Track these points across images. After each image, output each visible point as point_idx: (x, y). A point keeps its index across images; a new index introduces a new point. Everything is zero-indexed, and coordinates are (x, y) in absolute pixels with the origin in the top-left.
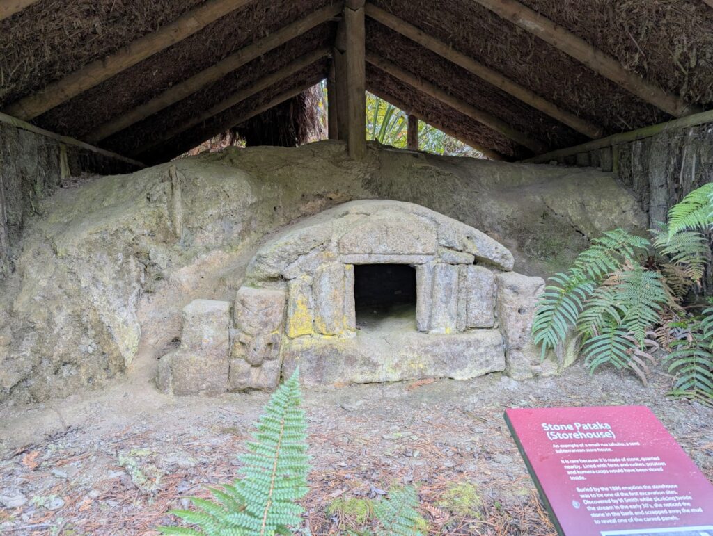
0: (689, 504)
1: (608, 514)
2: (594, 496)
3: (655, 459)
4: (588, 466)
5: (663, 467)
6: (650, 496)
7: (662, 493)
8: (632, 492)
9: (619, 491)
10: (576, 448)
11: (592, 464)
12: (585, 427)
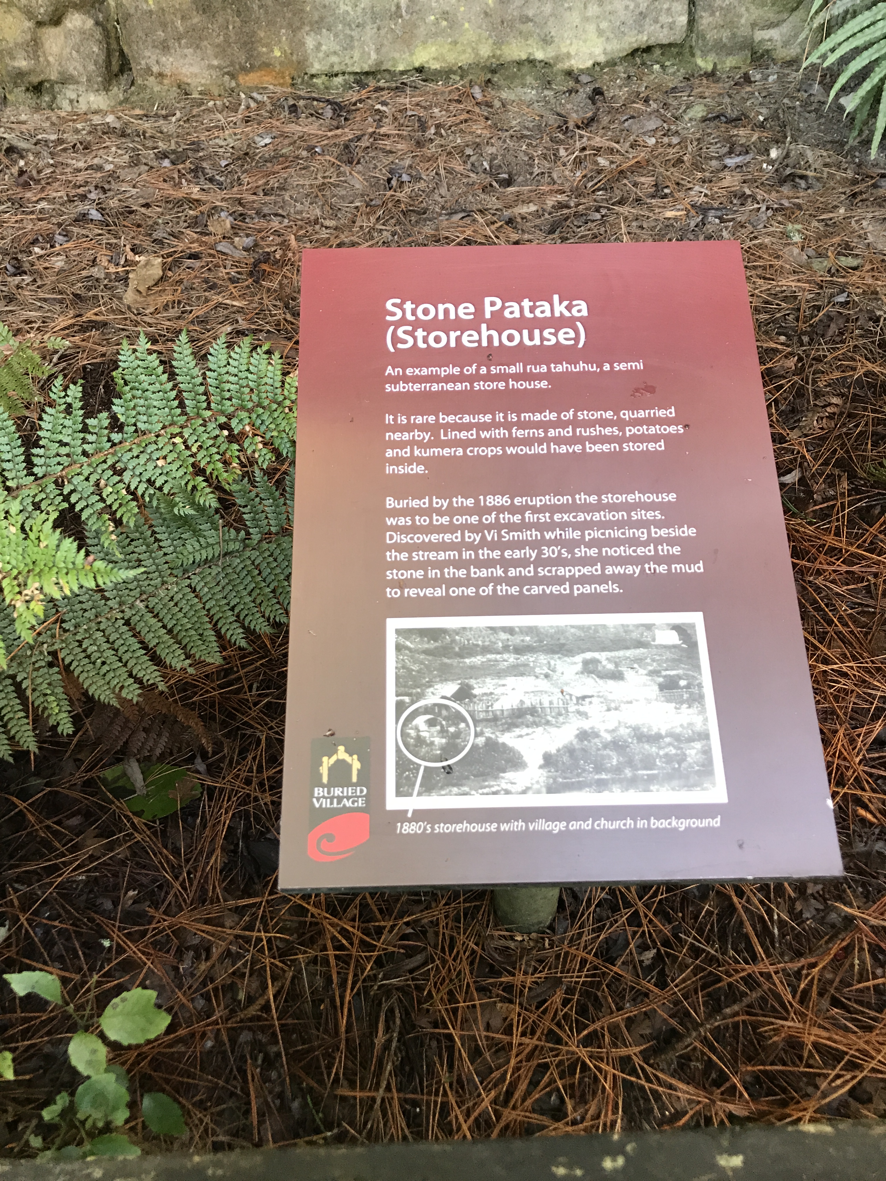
0: (676, 550)
1: (433, 573)
2: (422, 521)
3: (661, 413)
4: (452, 435)
5: (667, 438)
6: (576, 526)
7: (620, 515)
8: (535, 510)
9: (501, 509)
10: (449, 379)
11: (468, 427)
12: (512, 311)
